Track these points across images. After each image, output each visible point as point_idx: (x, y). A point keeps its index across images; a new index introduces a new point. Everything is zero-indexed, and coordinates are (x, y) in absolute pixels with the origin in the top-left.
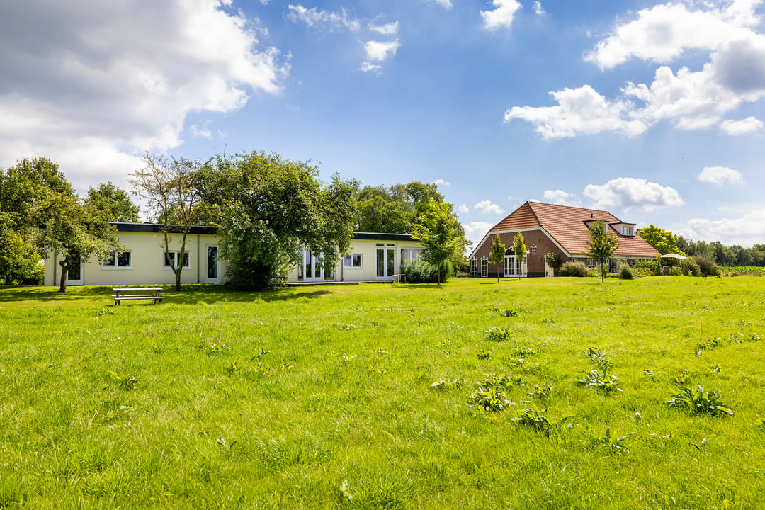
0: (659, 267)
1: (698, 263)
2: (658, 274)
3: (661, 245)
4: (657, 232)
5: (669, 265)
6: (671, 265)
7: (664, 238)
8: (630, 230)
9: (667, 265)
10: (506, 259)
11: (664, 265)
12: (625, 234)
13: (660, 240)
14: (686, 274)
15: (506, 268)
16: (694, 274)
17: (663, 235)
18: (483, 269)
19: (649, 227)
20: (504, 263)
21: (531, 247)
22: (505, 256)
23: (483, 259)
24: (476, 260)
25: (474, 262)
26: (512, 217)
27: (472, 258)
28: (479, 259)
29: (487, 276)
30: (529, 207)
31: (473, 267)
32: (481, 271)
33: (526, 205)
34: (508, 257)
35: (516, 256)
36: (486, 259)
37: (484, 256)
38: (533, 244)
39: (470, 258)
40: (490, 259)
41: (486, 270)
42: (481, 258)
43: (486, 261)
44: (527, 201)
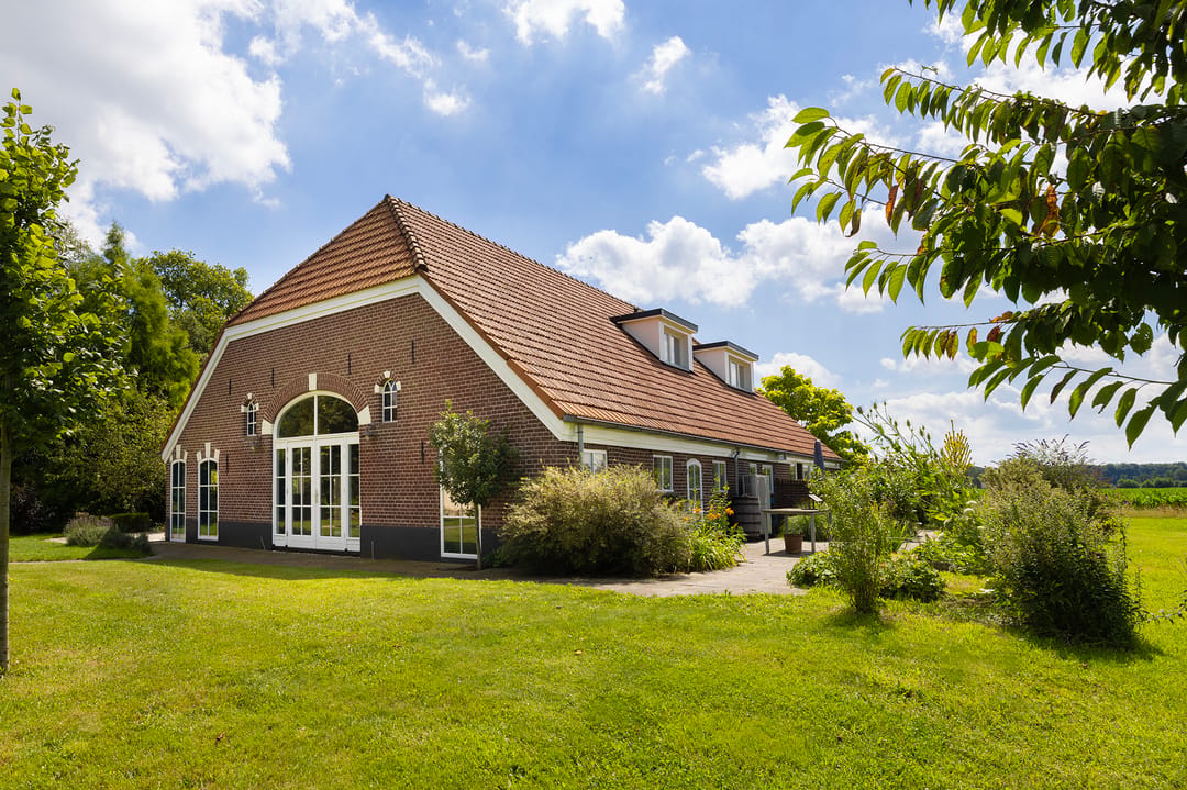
10: (282, 453)
12: (734, 383)
15: (282, 500)
18: (204, 506)
19: (780, 375)
20: (275, 477)
21: (377, 389)
22: (280, 444)
23: (203, 457)
24: (184, 461)
25: (179, 469)
26: (317, 260)
27: (172, 453)
28: (192, 458)
29: (215, 538)
30: (392, 220)
31: (175, 491)
32: (199, 511)
33: (378, 214)
34: (289, 445)
35: (316, 442)
36: (212, 456)
37: (208, 446)
38: (387, 374)
39: (166, 455)
40: (226, 457)
41: (213, 507)
42: (199, 455)
43: (213, 465)
44: (387, 196)
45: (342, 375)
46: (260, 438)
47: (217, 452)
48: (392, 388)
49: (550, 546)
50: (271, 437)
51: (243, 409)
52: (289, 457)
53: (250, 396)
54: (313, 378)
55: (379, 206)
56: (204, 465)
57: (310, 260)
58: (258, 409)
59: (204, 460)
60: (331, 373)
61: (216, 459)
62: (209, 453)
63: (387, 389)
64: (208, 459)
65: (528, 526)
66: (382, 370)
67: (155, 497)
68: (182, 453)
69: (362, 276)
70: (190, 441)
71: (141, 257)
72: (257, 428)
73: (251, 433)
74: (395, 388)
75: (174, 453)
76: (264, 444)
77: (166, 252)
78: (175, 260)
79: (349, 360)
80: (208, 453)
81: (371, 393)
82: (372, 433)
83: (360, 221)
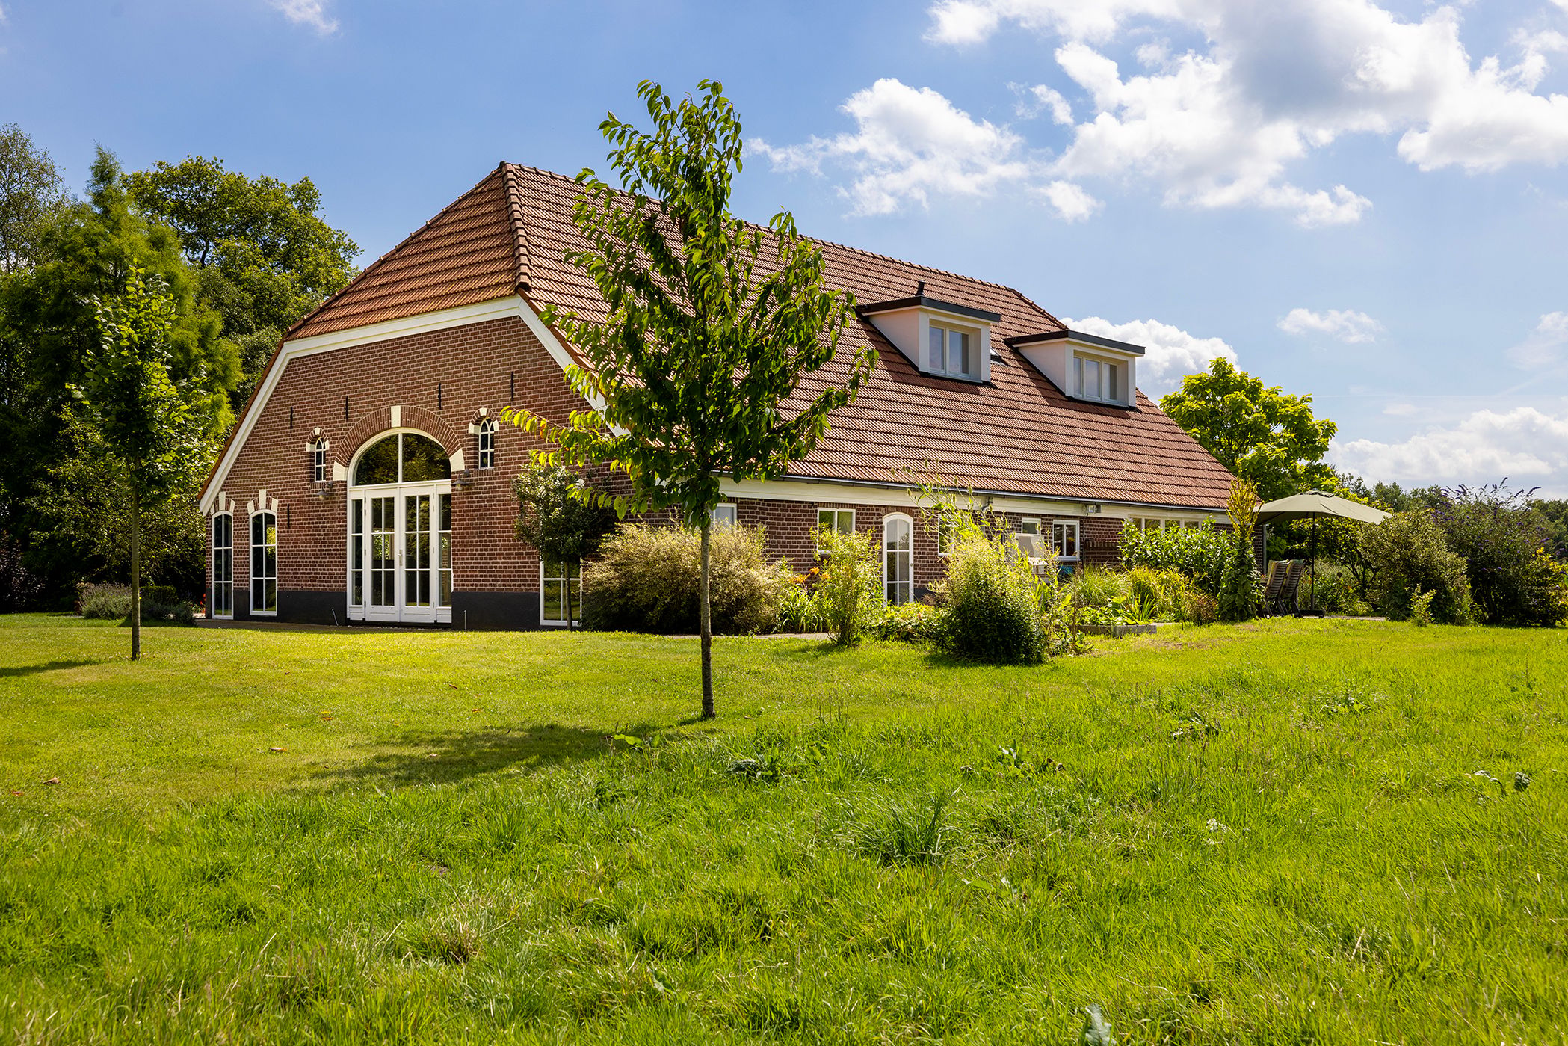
0: (1242, 563)
1: (1458, 545)
2: (1236, 612)
3: (1261, 458)
4: (1240, 395)
5: (1299, 554)
6: (1308, 556)
7: (1278, 430)
8: (1119, 374)
9: (1288, 555)
10: (358, 504)
11: (1271, 556)
12: (1090, 395)
13: (1257, 434)
14: (1398, 608)
15: (358, 563)
16: (1443, 612)
17: (1272, 412)
18: (258, 572)
19: (1209, 373)
20: (350, 534)
21: (472, 429)
22: (355, 493)
23: (257, 508)
24: (231, 513)
25: (223, 525)
26: (408, 251)
27: (214, 501)
28: (241, 509)
29: (274, 613)
30: (502, 204)
31: (218, 553)
32: (252, 578)
33: (489, 191)
34: (368, 494)
35: (399, 491)
36: (268, 507)
37: (263, 494)
38: (483, 412)
39: (205, 506)
40: (287, 509)
41: (271, 571)
42: (250, 506)
43: (270, 519)
44: (503, 164)
45: (430, 409)
46: (332, 486)
47: (275, 503)
48: (489, 428)
49: (622, 602)
50: (344, 484)
51: (309, 448)
52: (368, 509)
53: (317, 431)
54: (396, 412)
55: (491, 178)
56: (258, 518)
57: (398, 250)
58: (327, 448)
59: (258, 513)
60: (418, 407)
61: (274, 511)
62: (264, 503)
63: (484, 428)
64: (263, 510)
65: (600, 583)
66: (478, 405)
67: (182, 563)
68: (228, 503)
69: (456, 288)
70: (237, 487)
71: (136, 171)
72: (328, 473)
73: (319, 478)
74: (492, 429)
75: (216, 503)
76: (335, 493)
77: (176, 162)
78: (194, 174)
79: (440, 392)
80: (262, 503)
81: (465, 434)
82: (466, 482)
83: (465, 198)
